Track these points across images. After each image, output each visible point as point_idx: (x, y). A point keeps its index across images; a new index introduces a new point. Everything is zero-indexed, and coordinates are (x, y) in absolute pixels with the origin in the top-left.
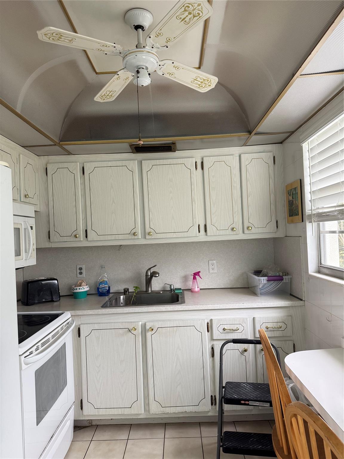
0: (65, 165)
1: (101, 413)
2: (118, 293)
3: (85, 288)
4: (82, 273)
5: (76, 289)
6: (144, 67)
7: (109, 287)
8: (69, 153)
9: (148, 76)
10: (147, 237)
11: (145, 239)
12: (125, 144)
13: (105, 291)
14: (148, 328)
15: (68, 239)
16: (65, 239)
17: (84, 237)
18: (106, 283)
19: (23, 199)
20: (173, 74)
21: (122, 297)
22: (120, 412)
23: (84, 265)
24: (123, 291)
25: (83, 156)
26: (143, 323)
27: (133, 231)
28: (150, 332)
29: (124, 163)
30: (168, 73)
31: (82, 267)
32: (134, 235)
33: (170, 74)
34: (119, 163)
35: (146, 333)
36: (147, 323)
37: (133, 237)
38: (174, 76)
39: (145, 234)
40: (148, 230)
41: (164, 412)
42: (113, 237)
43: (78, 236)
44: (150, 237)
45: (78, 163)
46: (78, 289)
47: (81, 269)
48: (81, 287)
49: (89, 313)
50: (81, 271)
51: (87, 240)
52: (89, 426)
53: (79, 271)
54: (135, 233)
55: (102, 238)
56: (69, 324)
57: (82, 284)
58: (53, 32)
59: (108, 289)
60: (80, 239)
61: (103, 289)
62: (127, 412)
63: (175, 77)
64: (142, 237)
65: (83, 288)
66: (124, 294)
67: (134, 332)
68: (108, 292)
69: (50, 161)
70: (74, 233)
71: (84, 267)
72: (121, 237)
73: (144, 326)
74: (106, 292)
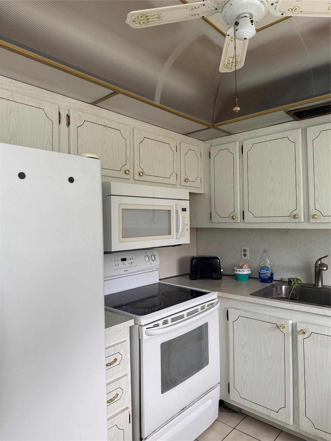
0: (226, 146)
1: (246, 405)
2: (282, 282)
3: (246, 271)
4: (246, 255)
5: (236, 271)
6: (247, 15)
7: (272, 274)
8: (229, 134)
9: (250, 24)
10: (312, 220)
11: (309, 223)
12: (279, 113)
13: (266, 277)
14: (299, 329)
15: (226, 220)
16: (224, 220)
17: (241, 219)
18: (268, 269)
19: (183, 183)
20: (296, 9)
21: (284, 287)
22: (265, 411)
23: (248, 247)
24: (288, 281)
25: (242, 134)
26: (294, 322)
27: (294, 214)
28: (302, 335)
29: (285, 134)
30: (289, 10)
31: (246, 249)
32: (295, 218)
33: (292, 10)
34: (280, 135)
35: (297, 335)
36: (298, 324)
37: (294, 220)
38: (299, 11)
39: (309, 217)
40: (312, 212)
41: (317, 435)
42: (271, 220)
43: (235, 217)
44: (315, 221)
45: (238, 142)
46: (238, 271)
47: (245, 251)
48: (241, 270)
49: (236, 298)
50: (246, 253)
51: (244, 222)
52: (239, 412)
53: (243, 253)
54: (295, 215)
55: (258, 220)
56: (213, 305)
57: (244, 266)
58: (138, 15)
59: (270, 276)
60: (237, 220)
61: (264, 274)
62: (273, 415)
63: (301, 11)
64: (306, 220)
65: (243, 270)
66: (288, 284)
67: (283, 330)
68: (271, 278)
69: (213, 144)
70: (232, 215)
71: (248, 249)
72: (279, 220)
73: (294, 326)
74: (268, 278)
